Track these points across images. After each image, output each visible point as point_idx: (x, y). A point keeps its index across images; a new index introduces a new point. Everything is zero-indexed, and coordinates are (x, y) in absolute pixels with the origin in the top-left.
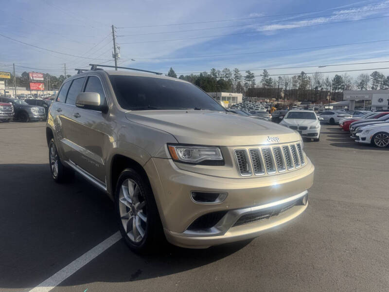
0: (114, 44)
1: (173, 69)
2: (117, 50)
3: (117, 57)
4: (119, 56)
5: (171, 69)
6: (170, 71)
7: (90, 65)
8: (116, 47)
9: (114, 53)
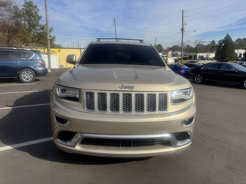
0: (183, 22)
1: (229, 35)
2: (184, 26)
3: (183, 31)
4: (185, 29)
5: (228, 34)
6: (227, 36)
7: (97, 39)
8: (184, 24)
9: (182, 28)
